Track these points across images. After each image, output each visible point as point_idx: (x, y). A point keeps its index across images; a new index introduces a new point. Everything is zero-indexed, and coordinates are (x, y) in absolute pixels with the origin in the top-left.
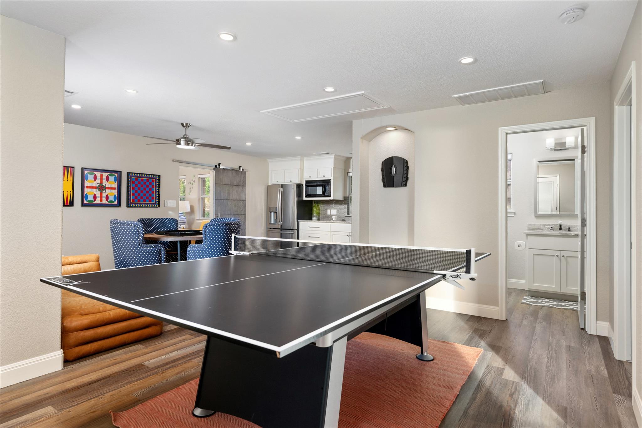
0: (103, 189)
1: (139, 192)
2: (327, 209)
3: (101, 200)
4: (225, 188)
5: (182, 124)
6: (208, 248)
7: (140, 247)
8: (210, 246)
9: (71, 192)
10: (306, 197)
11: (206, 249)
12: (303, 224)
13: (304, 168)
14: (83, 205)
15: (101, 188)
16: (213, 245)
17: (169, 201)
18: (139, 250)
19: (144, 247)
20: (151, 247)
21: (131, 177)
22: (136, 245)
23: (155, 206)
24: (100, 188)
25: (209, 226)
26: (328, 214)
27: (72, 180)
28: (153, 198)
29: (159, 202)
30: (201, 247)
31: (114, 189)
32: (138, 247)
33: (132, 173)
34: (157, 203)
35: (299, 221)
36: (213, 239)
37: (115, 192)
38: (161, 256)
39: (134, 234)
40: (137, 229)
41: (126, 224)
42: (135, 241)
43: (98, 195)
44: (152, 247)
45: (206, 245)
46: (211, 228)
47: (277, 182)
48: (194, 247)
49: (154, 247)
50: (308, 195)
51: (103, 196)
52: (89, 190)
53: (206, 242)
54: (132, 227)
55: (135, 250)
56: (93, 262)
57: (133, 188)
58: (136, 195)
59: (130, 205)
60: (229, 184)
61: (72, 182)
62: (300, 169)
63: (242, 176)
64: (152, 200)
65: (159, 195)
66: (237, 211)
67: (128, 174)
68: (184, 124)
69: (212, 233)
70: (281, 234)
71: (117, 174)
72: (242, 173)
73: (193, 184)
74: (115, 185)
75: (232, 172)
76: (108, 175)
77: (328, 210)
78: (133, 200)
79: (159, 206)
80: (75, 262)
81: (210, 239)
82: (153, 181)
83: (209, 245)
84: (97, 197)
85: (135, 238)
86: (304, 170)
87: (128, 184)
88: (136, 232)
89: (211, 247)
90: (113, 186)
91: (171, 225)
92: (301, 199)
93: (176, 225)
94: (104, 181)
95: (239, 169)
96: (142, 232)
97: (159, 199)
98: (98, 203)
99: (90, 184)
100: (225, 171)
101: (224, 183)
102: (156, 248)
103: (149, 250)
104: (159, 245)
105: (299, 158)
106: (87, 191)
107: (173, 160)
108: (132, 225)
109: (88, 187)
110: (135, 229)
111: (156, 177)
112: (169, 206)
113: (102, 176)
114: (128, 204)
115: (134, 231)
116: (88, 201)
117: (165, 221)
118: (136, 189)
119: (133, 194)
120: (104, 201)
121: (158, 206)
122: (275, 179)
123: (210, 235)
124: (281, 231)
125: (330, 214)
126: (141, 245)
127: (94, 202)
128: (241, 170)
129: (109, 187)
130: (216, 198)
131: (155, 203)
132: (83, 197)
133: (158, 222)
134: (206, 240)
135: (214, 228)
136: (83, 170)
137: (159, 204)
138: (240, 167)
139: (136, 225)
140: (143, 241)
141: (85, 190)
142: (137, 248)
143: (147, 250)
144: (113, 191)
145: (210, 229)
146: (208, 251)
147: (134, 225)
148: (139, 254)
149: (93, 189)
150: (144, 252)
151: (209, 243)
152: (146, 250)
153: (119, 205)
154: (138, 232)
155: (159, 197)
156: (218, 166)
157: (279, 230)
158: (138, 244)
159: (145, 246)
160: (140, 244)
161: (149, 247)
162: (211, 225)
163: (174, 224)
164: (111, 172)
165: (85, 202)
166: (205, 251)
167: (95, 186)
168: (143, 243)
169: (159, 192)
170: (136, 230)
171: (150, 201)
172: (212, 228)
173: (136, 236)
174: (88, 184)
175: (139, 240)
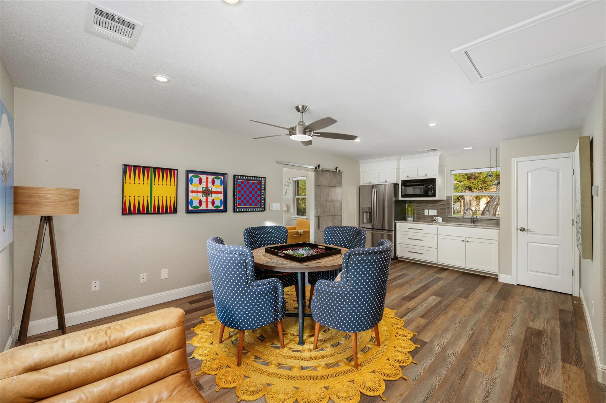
0: (208, 194)
1: (245, 195)
2: (423, 210)
3: (207, 206)
4: (324, 189)
5: (297, 108)
6: (351, 290)
7: (247, 286)
8: (354, 287)
9: (174, 197)
10: (402, 197)
11: (349, 292)
12: (399, 224)
13: (401, 168)
14: (188, 211)
15: (207, 192)
16: (359, 287)
17: (274, 204)
18: (246, 291)
19: (254, 286)
20: (263, 285)
21: (237, 179)
22: (242, 284)
23: (261, 210)
24: (205, 193)
25: (353, 255)
26: (425, 214)
27: (175, 184)
28: (258, 202)
29: (265, 205)
30: (339, 288)
31: (220, 193)
32: (245, 286)
33: (238, 176)
34: (263, 206)
35: (396, 221)
36: (359, 277)
37: (221, 196)
38: (278, 296)
39: (240, 267)
40: (244, 259)
41: (228, 251)
42: (241, 278)
43: (204, 200)
44: (265, 285)
45: (348, 285)
46: (357, 260)
47: (370, 182)
48: (327, 286)
49: (268, 285)
50: (404, 195)
51: (209, 201)
52: (194, 195)
53: (348, 280)
54: (236, 256)
55: (241, 292)
56: (170, 328)
57: (240, 192)
58: (242, 198)
59: (237, 210)
60: (328, 185)
61: (175, 186)
62: (397, 168)
63: (339, 177)
64: (258, 204)
65: (265, 198)
66: (335, 212)
67: (235, 176)
68: (300, 107)
69: (358, 267)
70: (373, 234)
71: (223, 177)
72: (338, 174)
73: (288, 186)
74: (221, 189)
75: (330, 173)
76: (214, 177)
77: (425, 210)
78: (239, 205)
79: (265, 210)
80: (138, 335)
81: (355, 276)
82: (258, 184)
83: (352, 285)
84: (203, 202)
85: (240, 273)
86: (400, 169)
87: (234, 187)
88: (242, 264)
89: (357, 290)
90: (219, 190)
91: (280, 235)
92: (397, 199)
93: (285, 235)
94: (210, 185)
95: (335, 171)
96: (250, 263)
97: (265, 203)
98: (203, 209)
99: (195, 188)
100: (324, 173)
101: (323, 185)
102: (271, 285)
103: (261, 290)
104: (274, 280)
105: (396, 158)
106: (191, 196)
107: (277, 162)
108: (235, 253)
109: (192, 192)
110: (241, 260)
111: (261, 179)
112: (274, 209)
113: (207, 179)
114: (235, 209)
115: (239, 262)
116: (193, 207)
117: (273, 229)
118: (242, 192)
119: (240, 198)
120: (210, 207)
121: (263, 210)
122: (367, 179)
123: (356, 270)
124: (372, 231)
125: (428, 214)
126: (250, 283)
127: (199, 208)
128: (338, 171)
129: (215, 191)
130: (317, 200)
131: (261, 207)
132: (188, 202)
133: (266, 230)
134: (348, 277)
135: (362, 259)
136: (188, 172)
137: (265, 208)
138: (336, 169)
139: (242, 253)
140: (252, 276)
141: (190, 196)
142: (243, 289)
143: (259, 290)
144: (219, 195)
145: (355, 261)
146: (351, 295)
147: (239, 253)
148: (247, 296)
149: (198, 194)
150: (254, 293)
151: (354, 283)
152: (256, 291)
153: (225, 210)
154: (245, 264)
155: (265, 200)
156: (318, 168)
157: (371, 230)
158: (245, 282)
159: (255, 284)
160: (248, 282)
161: (261, 285)
162: (358, 254)
163: (283, 234)
164: (217, 175)
165: (190, 208)
166: (346, 295)
167: (200, 190)
168: (252, 280)
169: (265, 195)
170: (242, 262)
171: (256, 205)
172: (360, 259)
173: (243, 270)
174: (193, 188)
175: (247, 276)
